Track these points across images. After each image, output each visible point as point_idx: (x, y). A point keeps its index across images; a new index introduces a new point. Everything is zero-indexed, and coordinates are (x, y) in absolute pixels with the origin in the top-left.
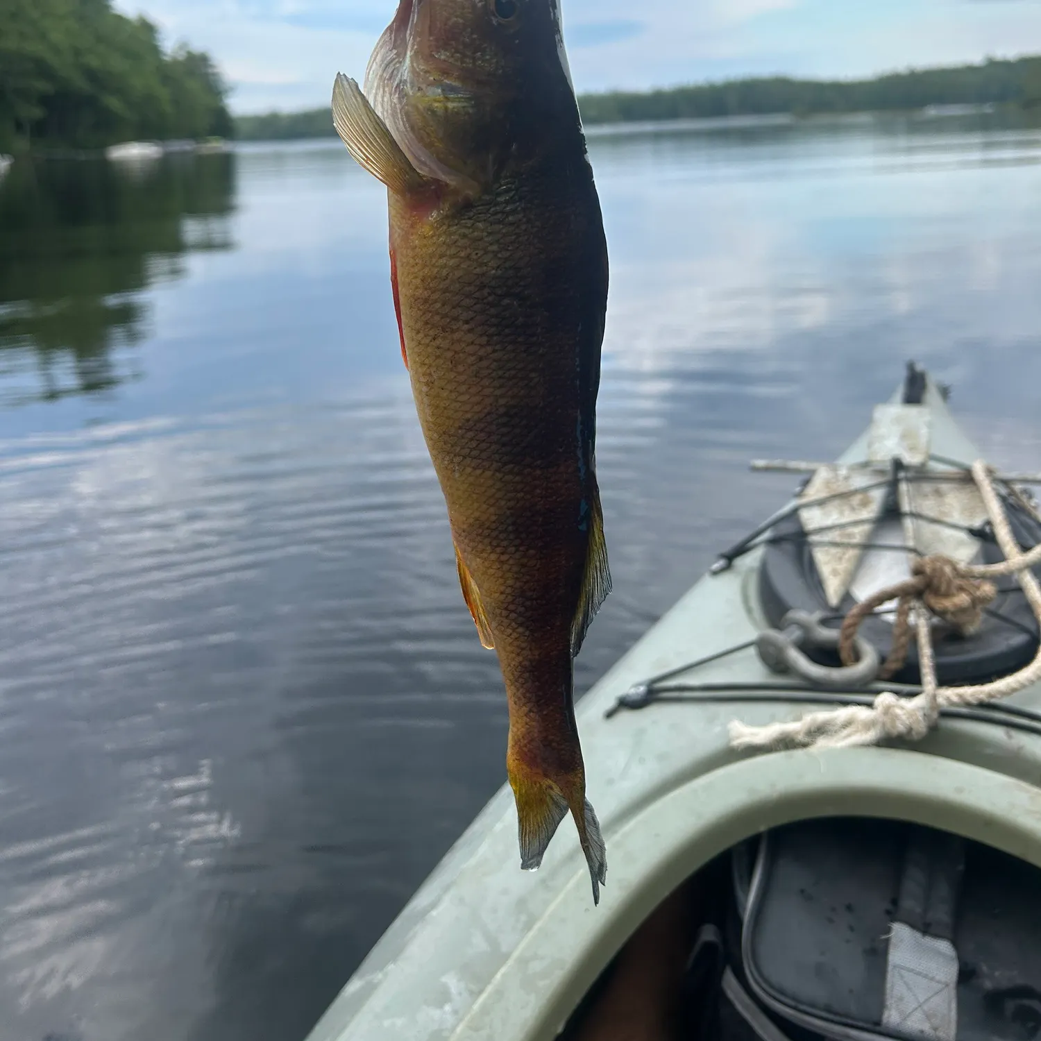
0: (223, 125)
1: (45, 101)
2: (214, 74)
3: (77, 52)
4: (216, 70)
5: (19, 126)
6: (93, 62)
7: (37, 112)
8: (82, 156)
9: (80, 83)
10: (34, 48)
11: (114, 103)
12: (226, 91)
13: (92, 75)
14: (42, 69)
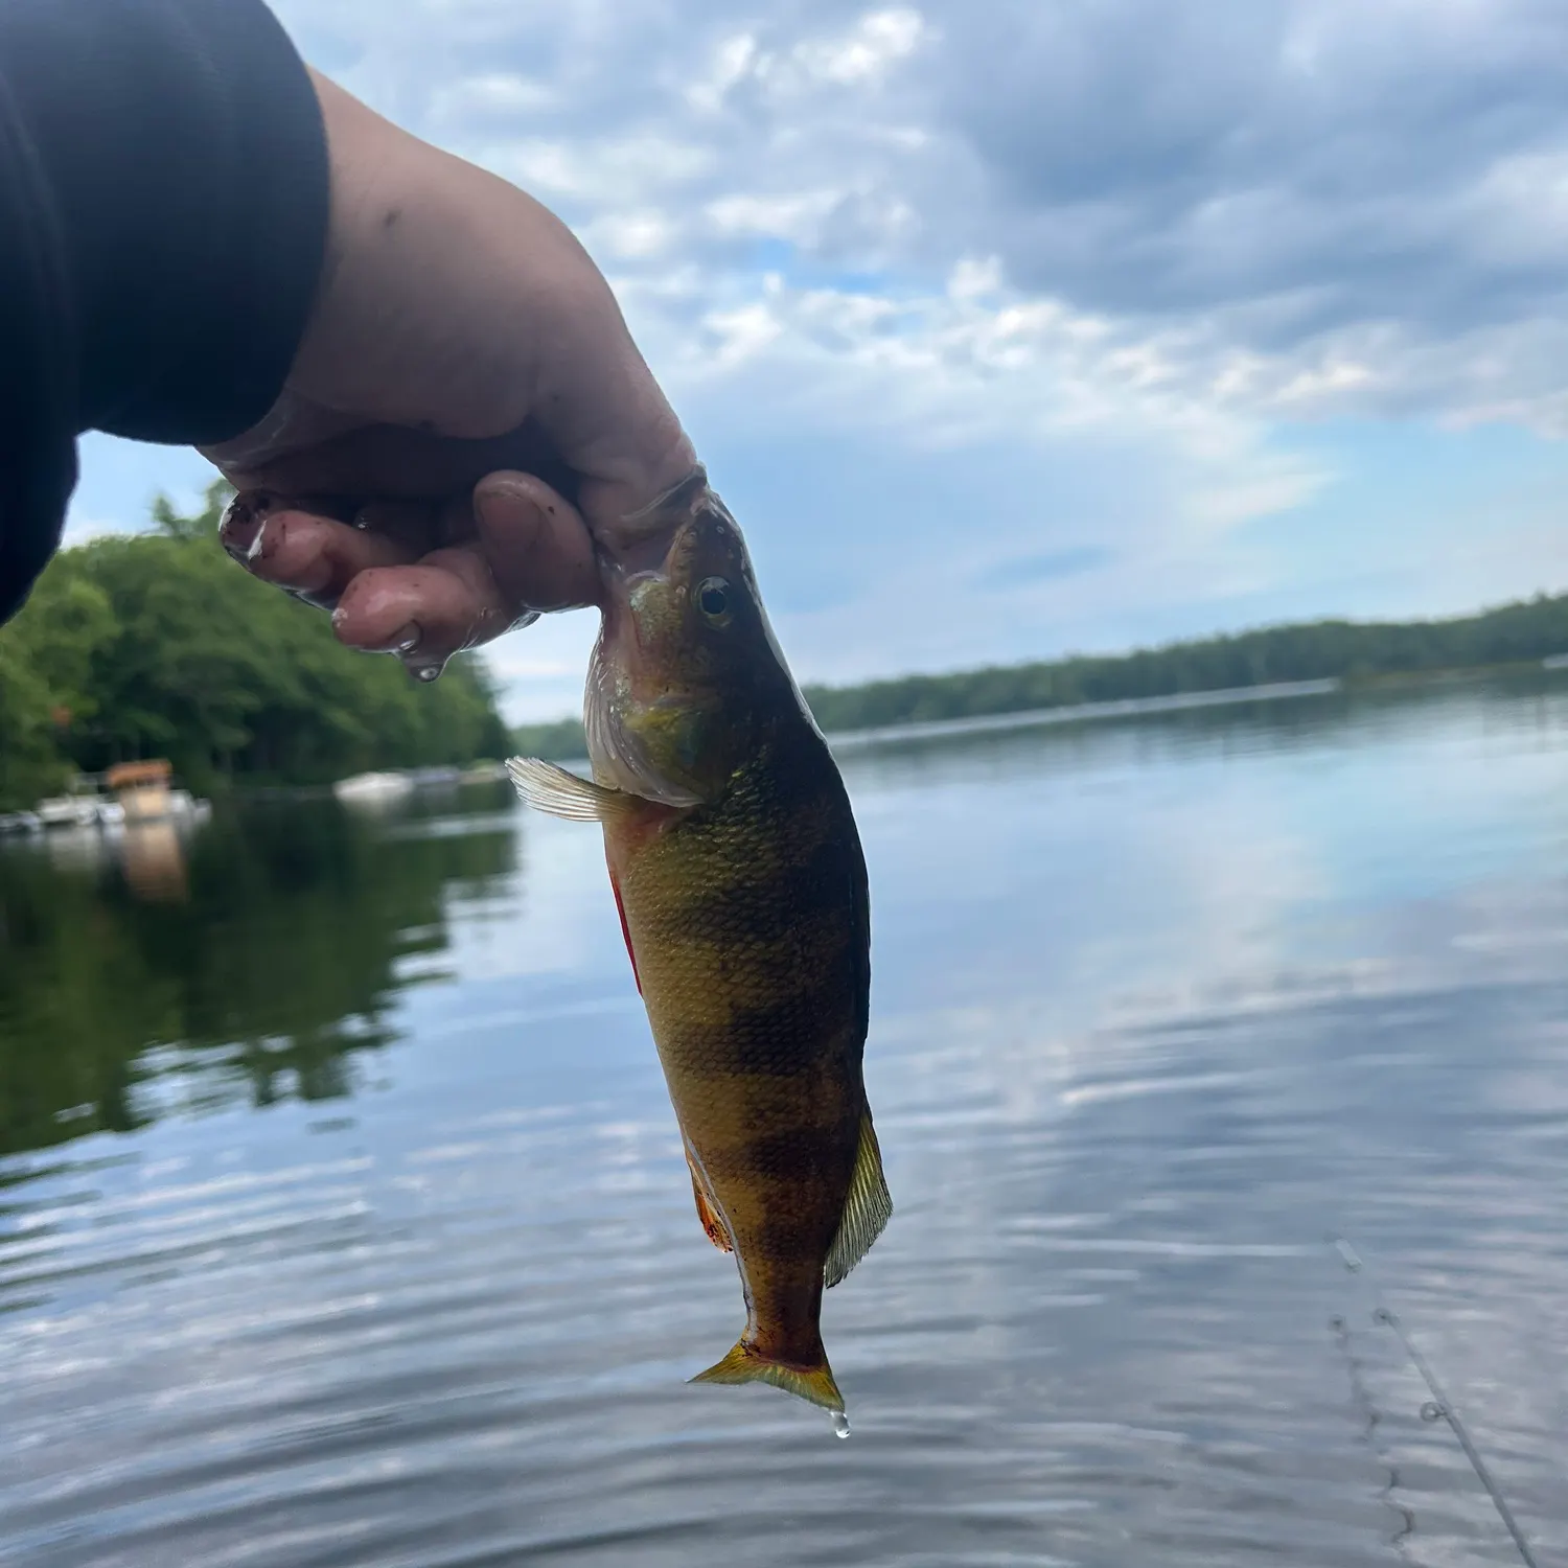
0: (496, 742)
1: (249, 720)
2: (481, 668)
3: (290, 650)
4: (481, 663)
5: (216, 758)
6: (312, 662)
7: (238, 737)
8: (302, 795)
9: (296, 693)
10: (235, 648)
11: (341, 718)
12: (500, 692)
13: (310, 681)
14: (246, 678)
